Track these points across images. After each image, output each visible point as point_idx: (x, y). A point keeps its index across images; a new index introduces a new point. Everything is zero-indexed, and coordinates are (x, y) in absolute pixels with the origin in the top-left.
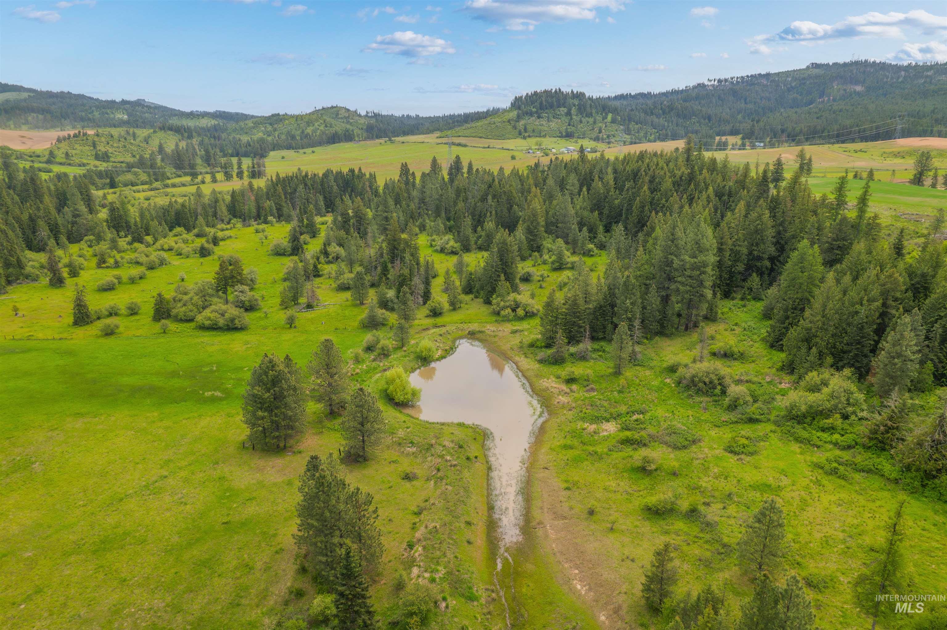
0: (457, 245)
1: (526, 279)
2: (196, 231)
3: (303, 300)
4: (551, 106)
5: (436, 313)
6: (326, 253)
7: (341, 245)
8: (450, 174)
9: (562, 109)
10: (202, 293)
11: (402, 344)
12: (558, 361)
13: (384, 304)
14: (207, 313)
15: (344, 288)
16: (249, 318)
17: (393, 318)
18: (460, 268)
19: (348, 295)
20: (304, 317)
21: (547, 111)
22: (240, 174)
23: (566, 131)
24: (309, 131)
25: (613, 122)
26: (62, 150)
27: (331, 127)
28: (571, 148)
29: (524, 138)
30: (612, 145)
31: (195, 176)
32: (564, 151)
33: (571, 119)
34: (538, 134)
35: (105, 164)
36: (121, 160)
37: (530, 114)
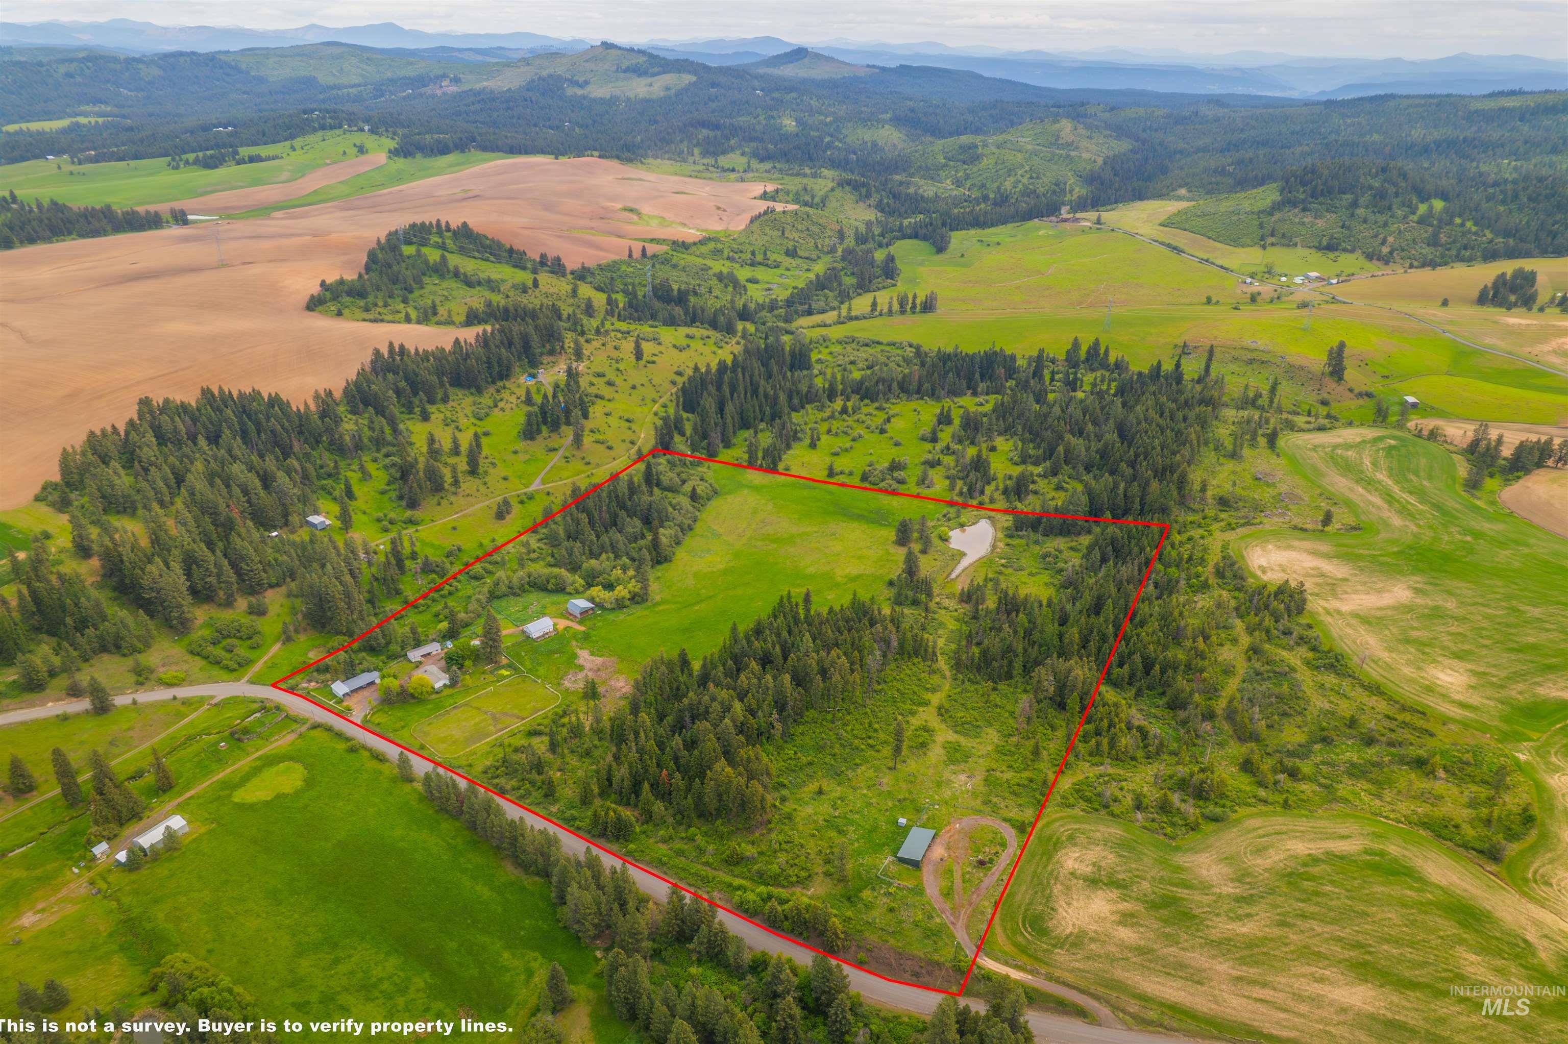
0: (1018, 458)
1: (1035, 493)
3: (927, 482)
4: (1330, 191)
5: (980, 503)
6: (949, 447)
7: (959, 442)
8: (1088, 352)
10: (884, 470)
11: (958, 516)
12: (1011, 536)
16: (901, 489)
19: (949, 482)
21: (1321, 199)
22: (914, 307)
23: (1332, 238)
24: (1008, 184)
25: (1421, 222)
26: (755, 236)
27: (1038, 178)
28: (1313, 274)
29: (1264, 247)
30: (1388, 270)
31: (874, 305)
32: (1298, 280)
33: (1352, 215)
34: (1287, 241)
35: (794, 262)
36: (807, 255)
37: (1294, 204)
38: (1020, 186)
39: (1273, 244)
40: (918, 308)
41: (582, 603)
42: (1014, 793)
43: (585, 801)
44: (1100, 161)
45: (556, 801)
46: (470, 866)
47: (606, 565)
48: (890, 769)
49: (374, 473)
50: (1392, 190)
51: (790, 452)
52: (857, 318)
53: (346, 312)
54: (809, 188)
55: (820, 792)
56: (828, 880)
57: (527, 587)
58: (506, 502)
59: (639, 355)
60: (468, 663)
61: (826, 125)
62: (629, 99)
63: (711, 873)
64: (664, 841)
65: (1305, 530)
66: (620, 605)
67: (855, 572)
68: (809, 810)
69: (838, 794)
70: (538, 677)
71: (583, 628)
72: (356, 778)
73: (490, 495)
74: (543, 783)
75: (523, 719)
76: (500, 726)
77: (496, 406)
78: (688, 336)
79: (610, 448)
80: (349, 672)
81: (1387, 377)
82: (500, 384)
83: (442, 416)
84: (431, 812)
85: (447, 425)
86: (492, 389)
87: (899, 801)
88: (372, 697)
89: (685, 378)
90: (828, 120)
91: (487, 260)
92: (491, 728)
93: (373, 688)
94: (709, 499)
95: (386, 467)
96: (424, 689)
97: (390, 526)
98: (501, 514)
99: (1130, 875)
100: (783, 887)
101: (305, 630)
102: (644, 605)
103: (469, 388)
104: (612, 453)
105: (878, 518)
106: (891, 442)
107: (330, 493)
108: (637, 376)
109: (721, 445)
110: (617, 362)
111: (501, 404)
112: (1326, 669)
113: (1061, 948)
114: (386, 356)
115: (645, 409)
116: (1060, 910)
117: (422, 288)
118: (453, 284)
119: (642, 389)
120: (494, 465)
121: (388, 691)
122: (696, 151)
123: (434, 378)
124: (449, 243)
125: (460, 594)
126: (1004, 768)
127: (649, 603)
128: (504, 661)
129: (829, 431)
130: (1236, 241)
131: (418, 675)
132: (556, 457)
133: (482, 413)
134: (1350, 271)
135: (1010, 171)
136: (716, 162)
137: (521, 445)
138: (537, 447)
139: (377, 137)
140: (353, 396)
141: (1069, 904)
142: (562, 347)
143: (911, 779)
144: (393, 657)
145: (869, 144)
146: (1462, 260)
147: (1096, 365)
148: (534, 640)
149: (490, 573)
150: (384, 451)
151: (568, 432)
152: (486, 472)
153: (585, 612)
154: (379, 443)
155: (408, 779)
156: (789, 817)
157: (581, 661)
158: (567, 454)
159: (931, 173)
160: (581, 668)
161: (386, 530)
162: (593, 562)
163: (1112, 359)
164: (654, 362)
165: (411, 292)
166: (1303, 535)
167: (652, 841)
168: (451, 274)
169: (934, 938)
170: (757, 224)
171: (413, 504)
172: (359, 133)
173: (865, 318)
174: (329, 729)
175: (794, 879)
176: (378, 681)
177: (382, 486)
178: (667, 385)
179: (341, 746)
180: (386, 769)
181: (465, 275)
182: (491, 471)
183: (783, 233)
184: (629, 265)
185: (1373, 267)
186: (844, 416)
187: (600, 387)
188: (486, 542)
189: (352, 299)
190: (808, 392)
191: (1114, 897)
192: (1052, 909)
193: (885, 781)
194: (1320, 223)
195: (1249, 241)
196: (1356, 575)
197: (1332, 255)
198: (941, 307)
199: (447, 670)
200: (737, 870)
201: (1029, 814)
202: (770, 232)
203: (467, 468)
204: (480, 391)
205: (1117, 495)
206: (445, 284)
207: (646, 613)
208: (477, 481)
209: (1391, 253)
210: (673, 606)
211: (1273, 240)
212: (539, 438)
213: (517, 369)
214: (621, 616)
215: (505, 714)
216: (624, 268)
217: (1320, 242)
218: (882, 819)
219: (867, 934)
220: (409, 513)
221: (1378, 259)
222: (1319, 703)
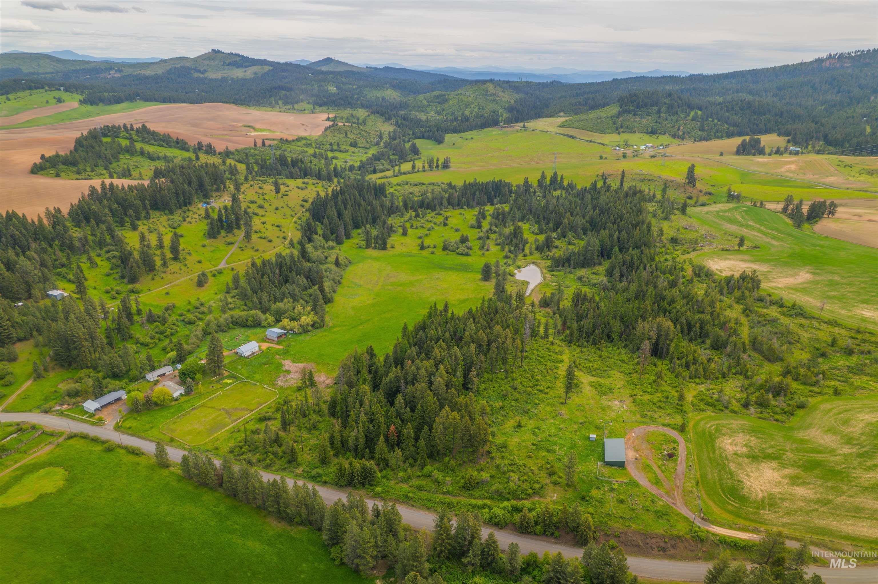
0: (538, 231)
1: (556, 247)
2: (436, 212)
3: (486, 248)
4: (646, 105)
5: (525, 256)
6: (491, 229)
7: (496, 227)
8: (551, 180)
9: (655, 108)
10: (456, 243)
11: (514, 263)
12: (552, 271)
13: (510, 251)
14: (459, 249)
15: (497, 244)
16: (471, 252)
17: (512, 256)
18: (536, 240)
19: (499, 247)
20: (487, 253)
21: (642, 109)
22: (437, 167)
23: (652, 128)
24: (467, 112)
25: (693, 119)
26: (329, 137)
27: (483, 109)
28: (650, 145)
29: (619, 133)
30: (685, 142)
31: (414, 166)
32: (643, 147)
33: (660, 117)
34: (630, 130)
35: (356, 150)
36: (363, 146)
37: (629, 112)
38: (474, 113)
39: (623, 132)
40: (440, 167)
41: (277, 331)
42: (660, 407)
43: (324, 461)
44: (512, 102)
45: (299, 465)
46: (236, 527)
47: (290, 305)
48: (562, 403)
49: (99, 263)
50: (676, 104)
51: (391, 238)
52: (405, 173)
53: (62, 174)
54: (354, 115)
55: (519, 426)
56: (558, 488)
57: (231, 325)
58: (204, 274)
59: (277, 191)
60: (198, 376)
61: (354, 89)
62: (233, 79)
63: (454, 500)
64: (404, 481)
65: (729, 250)
66: (304, 330)
67: (462, 298)
68: (516, 440)
69: (533, 426)
70: (256, 381)
71: (281, 347)
72: (116, 471)
73: (190, 272)
74: (284, 453)
75: (252, 411)
76: (234, 418)
77: (185, 220)
78: (304, 183)
79: (270, 241)
80: (97, 394)
81: (714, 186)
82: (185, 208)
83: (147, 227)
84: (190, 488)
85: (151, 232)
86: (179, 211)
87: (581, 423)
88: (121, 409)
89: (310, 203)
90: (354, 87)
91: (162, 146)
92: (227, 420)
93: (120, 403)
94: (346, 266)
95: (108, 259)
96: (166, 397)
97: (116, 295)
98: (201, 283)
99: (775, 449)
100: (525, 499)
101: (54, 369)
102: (323, 329)
103: (164, 210)
104: (272, 244)
105: (464, 268)
106: (453, 230)
107: (64, 277)
108: (279, 203)
109: (344, 237)
110: (263, 195)
111: (188, 219)
112: (797, 315)
113: (764, 509)
114: (100, 192)
115: (288, 221)
116: (744, 481)
117: (118, 161)
118: (140, 159)
119: (282, 209)
120: (190, 254)
121: (135, 402)
122: (280, 102)
123: (138, 202)
124: (135, 137)
125: (180, 334)
126: (641, 393)
127: (325, 328)
128: (227, 374)
129: (412, 227)
130: (603, 132)
131: (158, 388)
132: (233, 248)
133: (176, 225)
134: (667, 143)
135: (467, 106)
136: (293, 107)
137: (207, 242)
138: (219, 243)
139: (70, 94)
140: (77, 214)
141: (748, 476)
142: (225, 187)
143: (580, 408)
144: (133, 379)
145: (381, 99)
146: (718, 137)
147: (557, 187)
148: (247, 358)
149: (200, 319)
150: (105, 249)
151: (240, 234)
152: (185, 258)
153: (280, 337)
154: (101, 244)
155: (166, 466)
156: (504, 446)
157: (287, 367)
158: (241, 246)
159: (422, 109)
160: (288, 372)
161: (114, 298)
162: (278, 304)
163: (565, 183)
164: (287, 195)
165: (111, 164)
166: (729, 253)
167: (392, 482)
168: (138, 153)
169: (666, 517)
170: (328, 131)
171: (133, 280)
172: (57, 91)
173: (409, 173)
174: (84, 437)
175: (530, 491)
176: (124, 397)
177: (107, 270)
178: (298, 207)
179: (99, 448)
180: (142, 460)
181: (148, 153)
182: (188, 257)
183: (346, 135)
184: (255, 149)
185: (676, 141)
186: (418, 218)
187: (254, 208)
188: (193, 301)
189: (66, 167)
190: (392, 207)
191: (775, 466)
192: (739, 481)
193: (563, 412)
194: (644, 121)
195: (610, 131)
196: (774, 269)
197: (655, 136)
198: (453, 167)
199: (182, 383)
200: (476, 493)
201: (678, 420)
202: (338, 135)
203: (171, 256)
204: (171, 212)
205: (613, 240)
206: (134, 159)
207: (324, 334)
208: (179, 264)
209: (684, 134)
210: (344, 328)
211: (622, 130)
212: (220, 237)
213: (196, 200)
214: (307, 337)
215: (236, 409)
216: (252, 151)
217: (647, 130)
218: (577, 438)
219: (611, 524)
220: (130, 286)
221: (678, 138)
222: (805, 336)
